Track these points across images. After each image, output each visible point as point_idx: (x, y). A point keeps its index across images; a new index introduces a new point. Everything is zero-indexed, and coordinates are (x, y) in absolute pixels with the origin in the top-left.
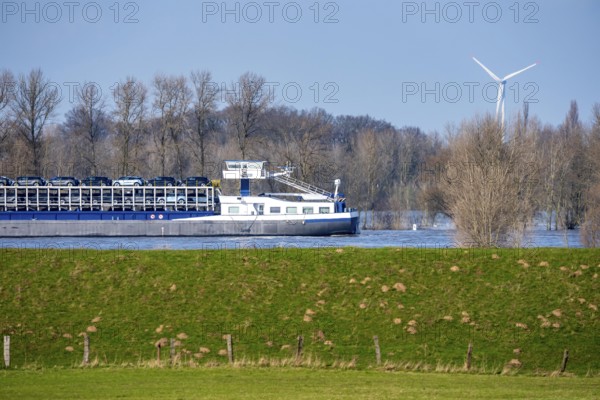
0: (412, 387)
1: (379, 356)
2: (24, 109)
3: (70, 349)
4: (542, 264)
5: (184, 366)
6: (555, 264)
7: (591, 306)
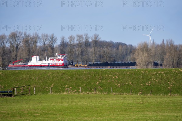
0: (118, 98)
1: (112, 92)
2: (50, 41)
3: (47, 90)
4: (147, 72)
5: (71, 94)
6: (149, 72)
7: (157, 81)
